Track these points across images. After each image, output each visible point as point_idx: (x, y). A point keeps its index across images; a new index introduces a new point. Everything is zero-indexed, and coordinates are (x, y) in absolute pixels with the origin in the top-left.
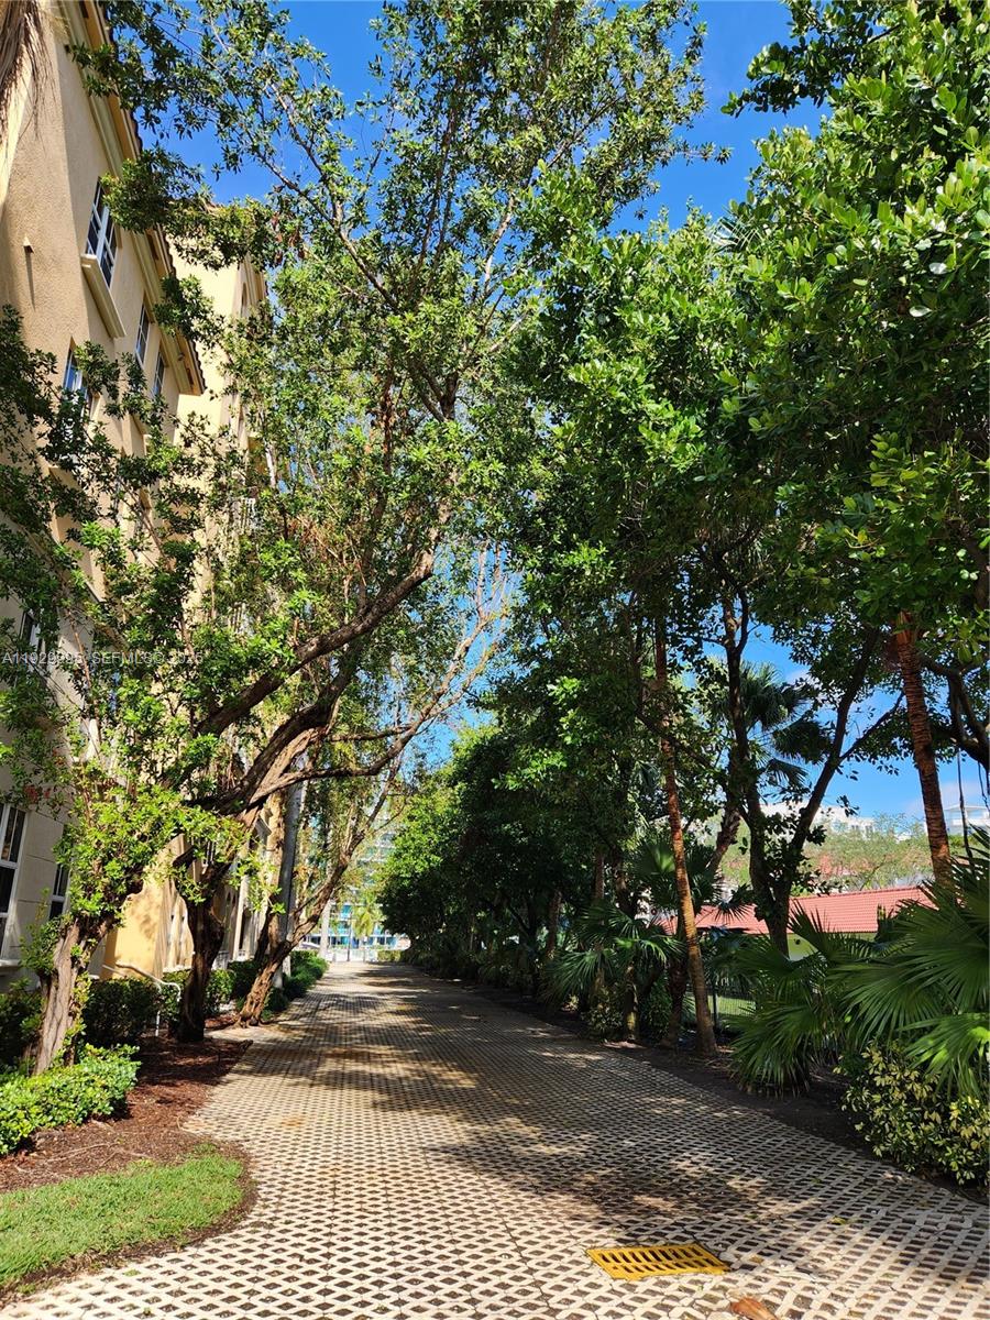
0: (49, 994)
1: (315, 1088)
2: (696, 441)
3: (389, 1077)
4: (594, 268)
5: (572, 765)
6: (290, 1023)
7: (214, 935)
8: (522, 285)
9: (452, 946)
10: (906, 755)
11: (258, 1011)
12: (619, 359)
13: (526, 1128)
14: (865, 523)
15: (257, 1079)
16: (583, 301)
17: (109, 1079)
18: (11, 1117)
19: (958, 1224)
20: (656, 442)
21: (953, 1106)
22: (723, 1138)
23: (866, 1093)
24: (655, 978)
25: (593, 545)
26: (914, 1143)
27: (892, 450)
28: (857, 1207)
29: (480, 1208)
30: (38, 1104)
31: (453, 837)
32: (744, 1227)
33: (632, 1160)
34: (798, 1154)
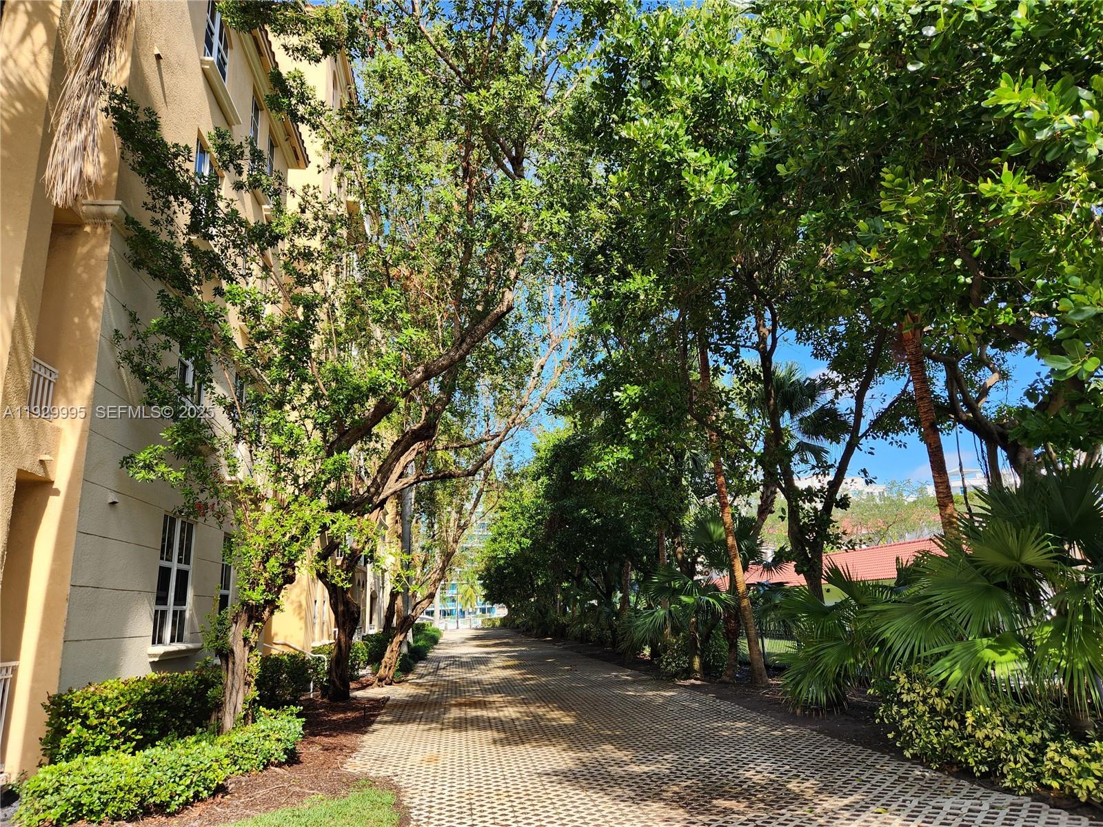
0: (227, 669)
1: (445, 732)
2: (730, 182)
3: (503, 719)
4: (636, 40)
5: (637, 457)
6: (418, 681)
7: (353, 613)
8: (576, 59)
9: (542, 612)
10: (912, 431)
11: (391, 673)
12: (662, 116)
13: (619, 753)
14: (877, 241)
15: (397, 727)
16: (628, 69)
17: (282, 733)
18: (208, 768)
19: (978, 808)
20: (697, 184)
21: (968, 714)
22: (780, 751)
23: (895, 708)
24: (714, 626)
25: (647, 273)
26: (937, 746)
27: (899, 180)
28: (894, 798)
29: (590, 817)
30: (227, 756)
31: (539, 522)
32: (804, 820)
33: (708, 773)
34: (842, 760)
